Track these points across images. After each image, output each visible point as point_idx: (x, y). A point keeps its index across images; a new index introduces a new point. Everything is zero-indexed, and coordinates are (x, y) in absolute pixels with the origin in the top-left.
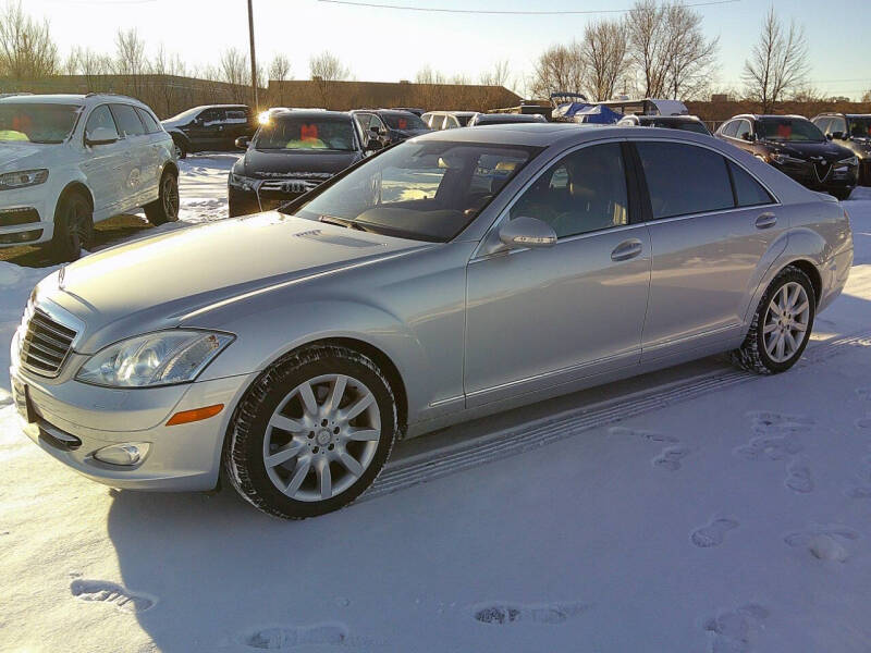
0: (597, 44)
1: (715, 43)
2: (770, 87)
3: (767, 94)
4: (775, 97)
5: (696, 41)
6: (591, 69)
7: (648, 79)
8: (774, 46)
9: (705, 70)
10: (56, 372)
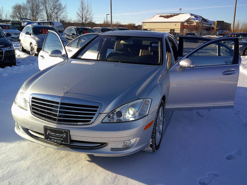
0: (31, 4)
1: (65, 6)
2: (84, 19)
3: (83, 21)
4: (85, 22)
5: (60, 5)
6: (29, 12)
7: (47, 15)
8: (84, 8)
9: (64, 14)
10: (91, 122)
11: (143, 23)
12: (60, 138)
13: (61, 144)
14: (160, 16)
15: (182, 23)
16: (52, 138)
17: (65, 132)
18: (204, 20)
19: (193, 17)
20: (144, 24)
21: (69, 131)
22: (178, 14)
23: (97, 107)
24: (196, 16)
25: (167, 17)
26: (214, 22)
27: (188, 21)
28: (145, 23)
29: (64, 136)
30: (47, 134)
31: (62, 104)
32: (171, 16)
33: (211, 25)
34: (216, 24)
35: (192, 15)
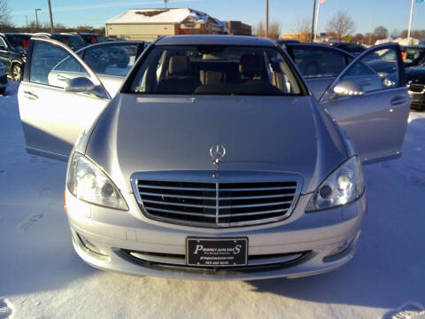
10: (288, 214)
11: (107, 25)
12: (227, 256)
13: (219, 269)
14: (137, 13)
15: (177, 26)
16: (208, 258)
17: (239, 243)
18: (212, 20)
19: (194, 15)
20: (109, 27)
21: (247, 238)
22: (168, 10)
23: (294, 184)
24: (198, 14)
25: (150, 14)
26: (227, 23)
27: (186, 21)
28: (111, 24)
29: (236, 251)
30: (196, 253)
31: (221, 186)
32: (156, 13)
33: (222, 28)
34: (230, 25)
35: (191, 11)
